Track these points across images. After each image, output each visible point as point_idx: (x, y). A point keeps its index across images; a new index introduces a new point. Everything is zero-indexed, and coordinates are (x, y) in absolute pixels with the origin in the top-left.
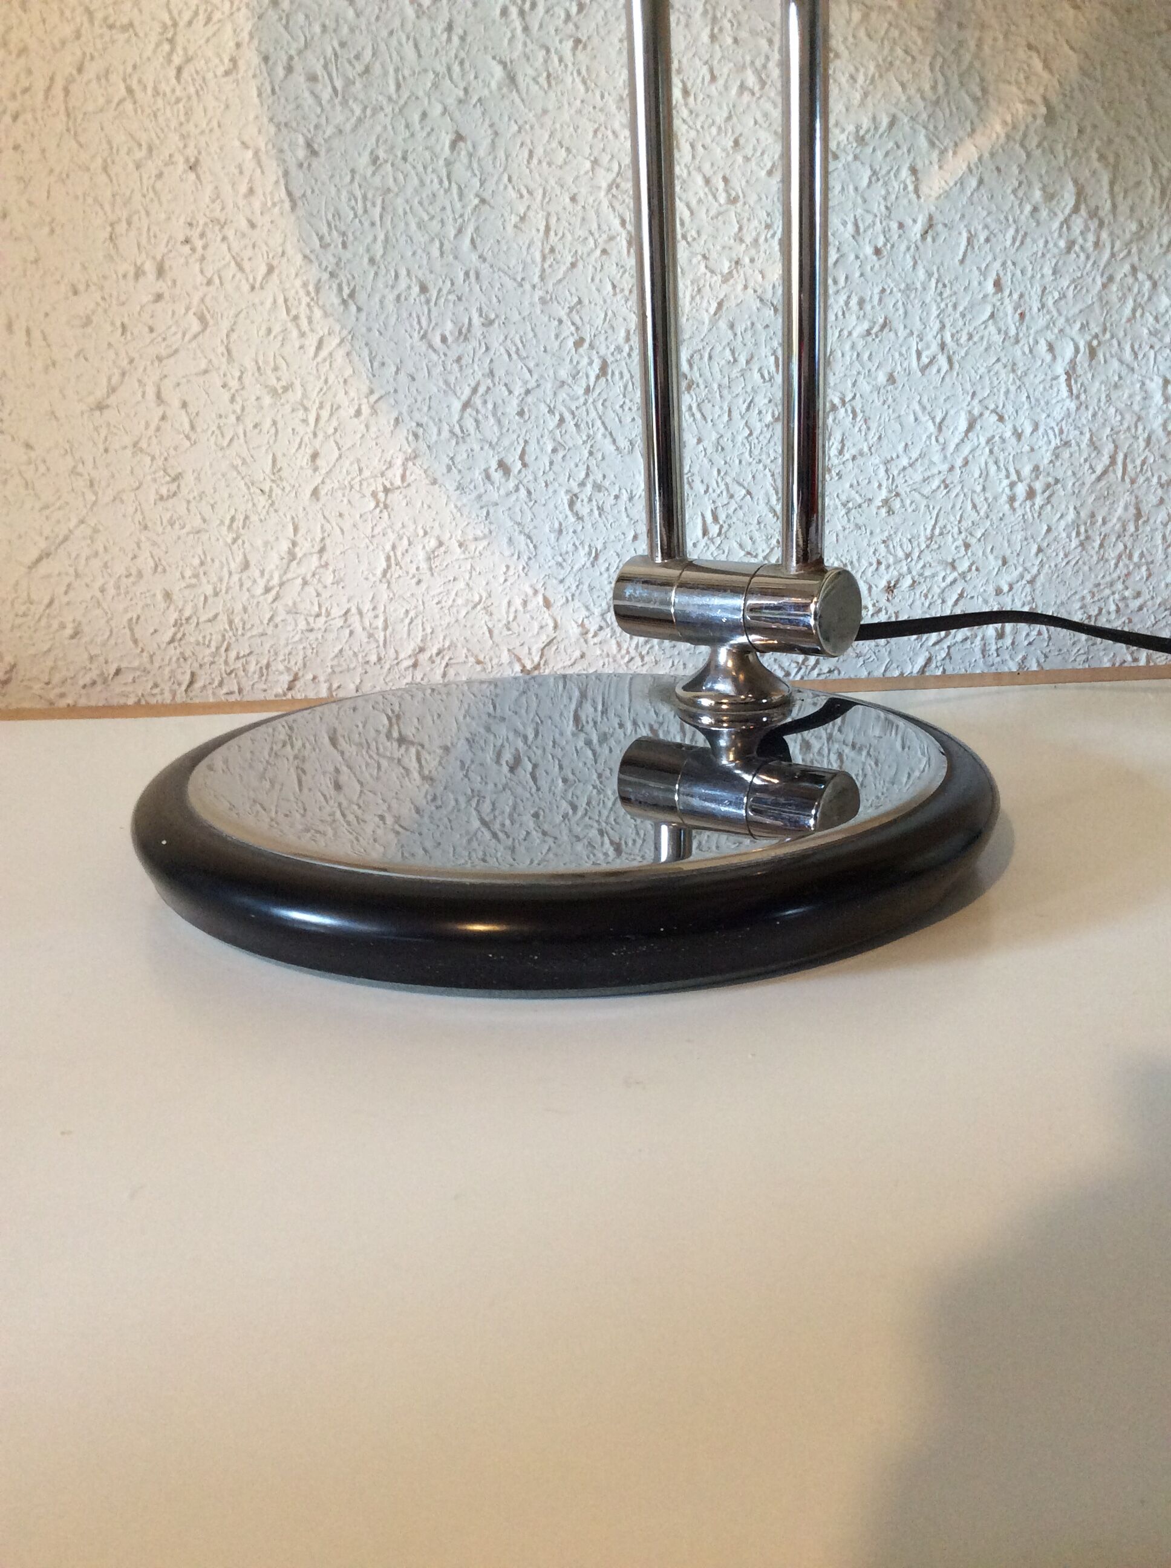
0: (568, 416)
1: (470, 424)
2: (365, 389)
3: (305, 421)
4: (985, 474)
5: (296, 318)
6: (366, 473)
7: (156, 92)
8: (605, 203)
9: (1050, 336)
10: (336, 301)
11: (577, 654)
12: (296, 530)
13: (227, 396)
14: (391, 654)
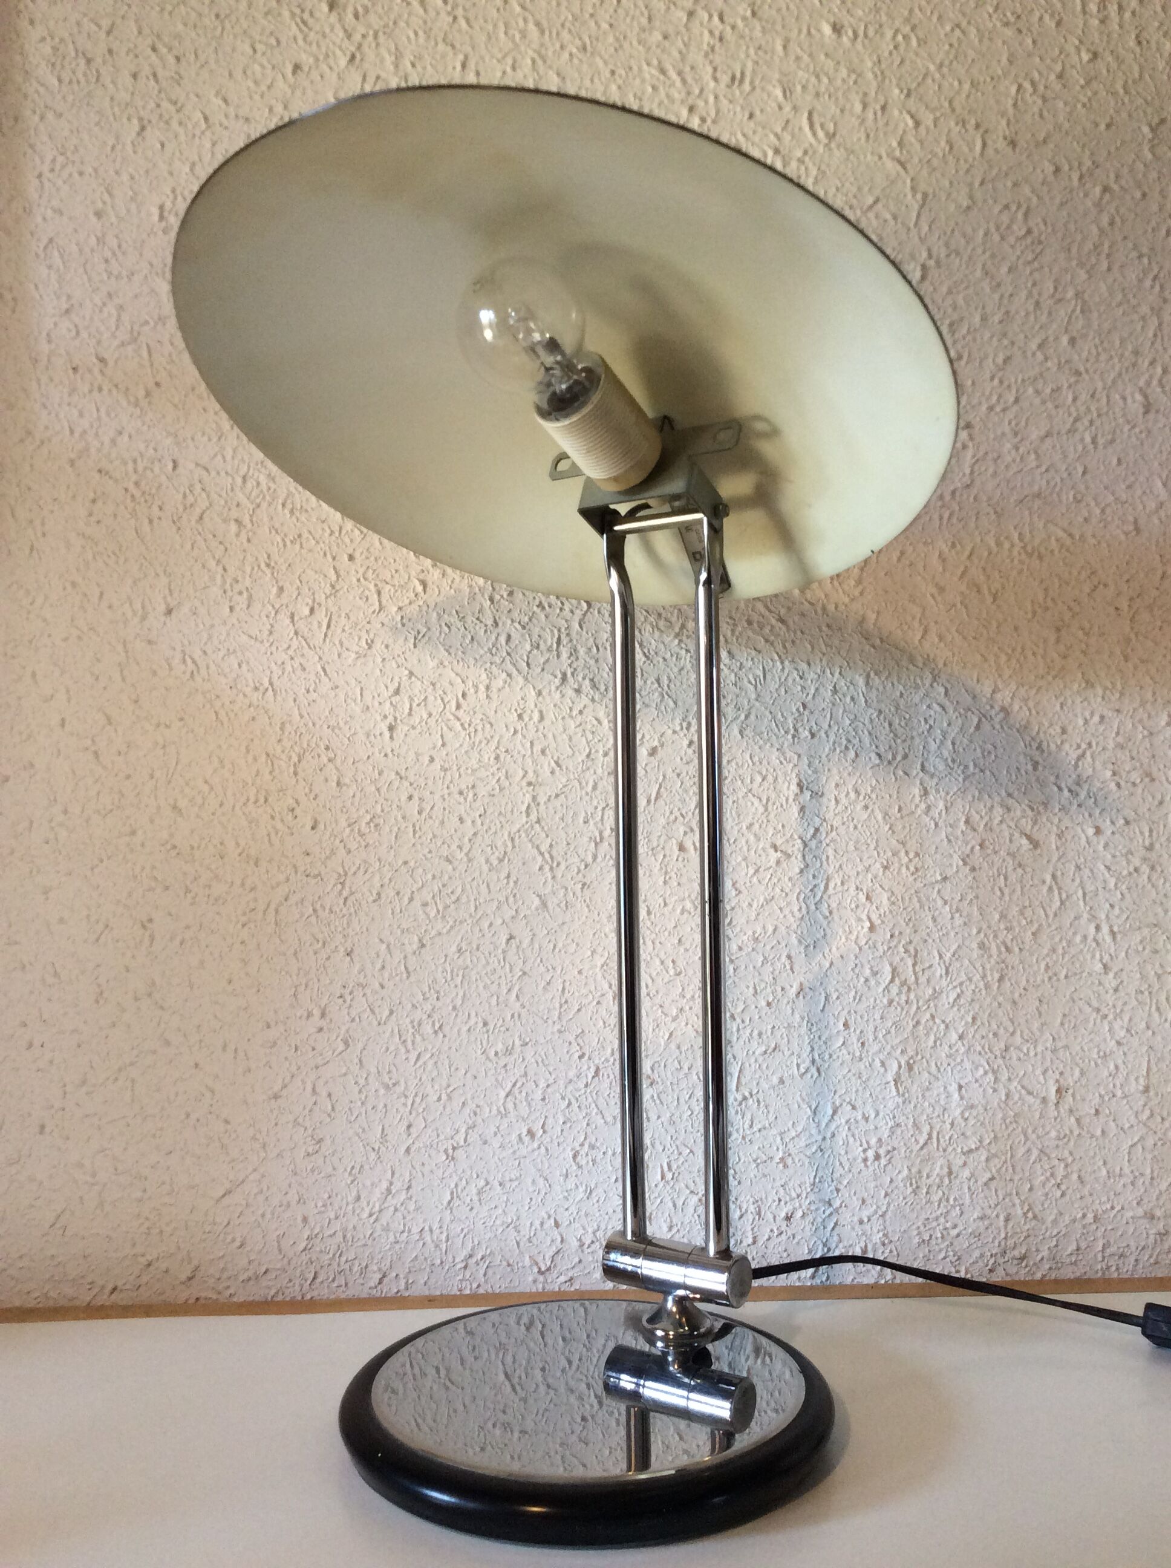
0: (573, 1101)
1: (510, 1106)
2: (444, 1084)
3: (405, 1105)
4: (846, 1143)
5: (404, 1041)
6: (442, 1137)
7: (331, 911)
8: (599, 976)
9: (882, 1057)
10: (431, 1031)
11: (577, 1260)
12: (393, 1174)
13: (357, 1089)
14: (450, 1259)
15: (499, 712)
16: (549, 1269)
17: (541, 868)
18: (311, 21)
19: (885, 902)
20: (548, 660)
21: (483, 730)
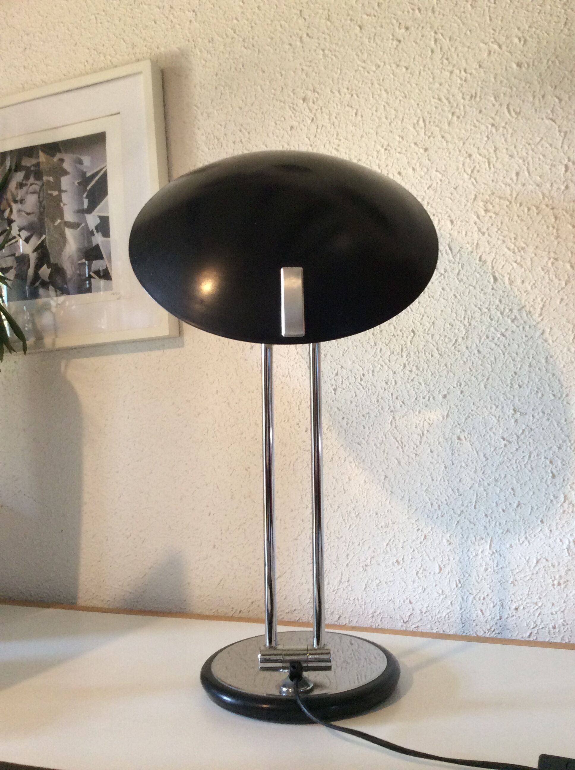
0: (415, 549)
1: (388, 549)
2: (361, 538)
3: (345, 546)
4: (544, 577)
5: (344, 519)
6: (361, 561)
8: (425, 495)
9: (561, 537)
10: (355, 516)
11: (420, 619)
12: (342, 575)
14: (366, 612)
15: (378, 382)
16: (408, 621)
17: (398, 448)
18: (296, 108)
19: (560, 464)
20: (397, 359)
21: (372, 389)
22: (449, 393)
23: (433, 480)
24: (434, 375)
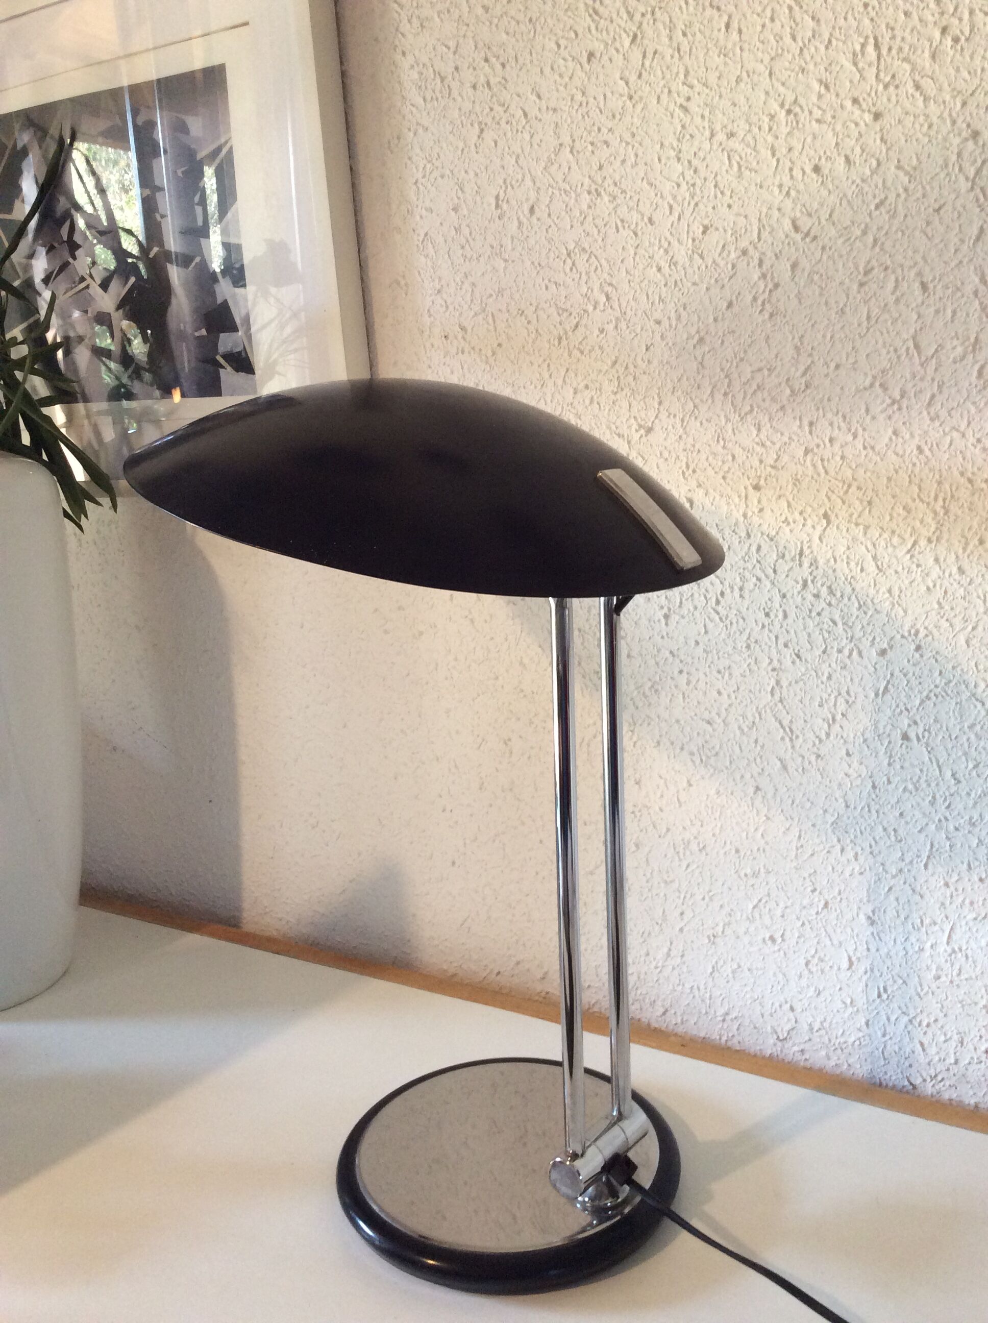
0: (806, 923)
1: (757, 915)
2: (707, 889)
3: (679, 897)
5: (678, 853)
6: (705, 926)
8: (830, 831)
10: (697, 849)
11: (807, 1038)
12: (671, 943)
14: (713, 1012)
15: (751, 610)
16: (786, 1039)
17: (783, 739)
20: (791, 568)
21: (737, 622)
22: (891, 647)
23: (847, 806)
24: (864, 608)
